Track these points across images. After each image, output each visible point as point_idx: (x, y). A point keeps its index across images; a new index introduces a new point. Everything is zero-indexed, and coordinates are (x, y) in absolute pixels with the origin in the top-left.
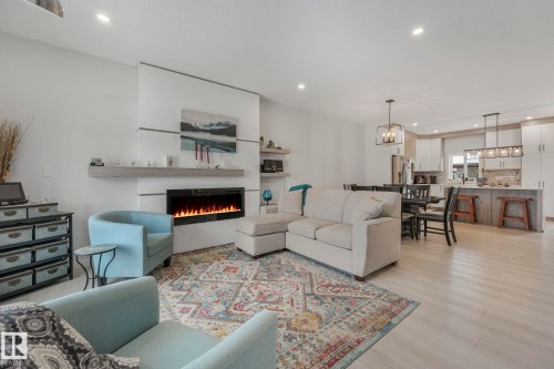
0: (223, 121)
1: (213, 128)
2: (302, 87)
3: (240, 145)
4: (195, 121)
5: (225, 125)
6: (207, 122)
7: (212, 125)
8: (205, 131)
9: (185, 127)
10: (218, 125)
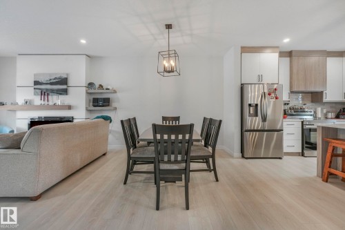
0: (58, 76)
1: (51, 81)
2: (83, 41)
3: (70, 90)
4: (41, 79)
5: (59, 78)
6: (48, 78)
7: (51, 80)
8: (47, 84)
9: (36, 83)
10: (54, 79)
